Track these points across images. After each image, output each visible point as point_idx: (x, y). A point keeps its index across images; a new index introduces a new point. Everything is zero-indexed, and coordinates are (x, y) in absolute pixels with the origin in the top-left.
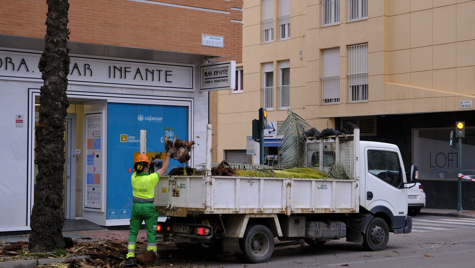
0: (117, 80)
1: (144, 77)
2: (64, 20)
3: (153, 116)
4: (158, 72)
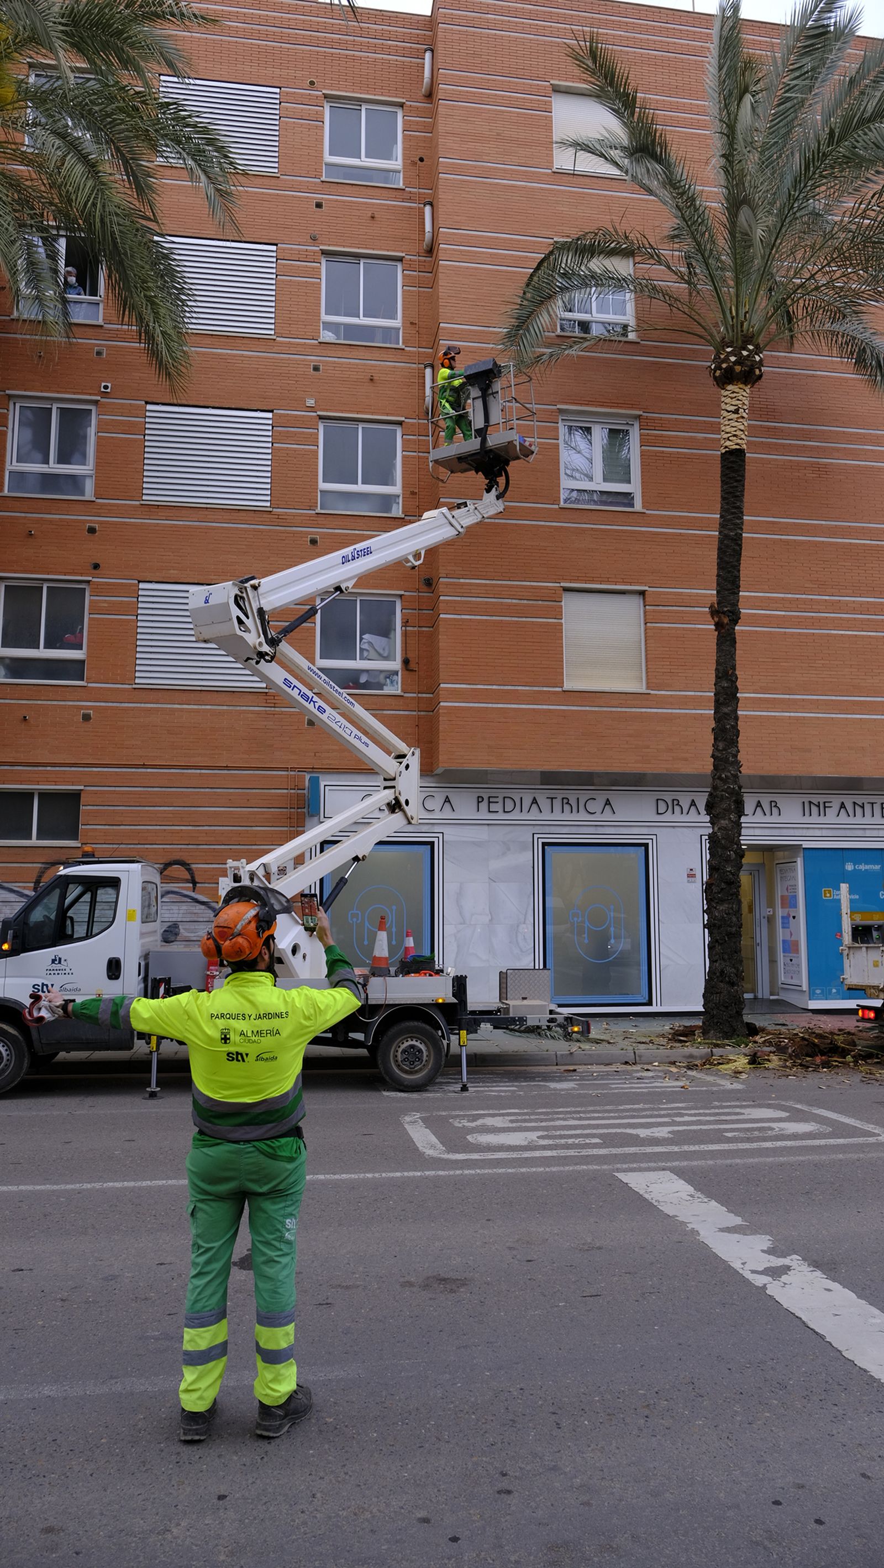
0: (815, 818)
1: (851, 813)
2: (733, 750)
3: (867, 863)
4: (870, 805)
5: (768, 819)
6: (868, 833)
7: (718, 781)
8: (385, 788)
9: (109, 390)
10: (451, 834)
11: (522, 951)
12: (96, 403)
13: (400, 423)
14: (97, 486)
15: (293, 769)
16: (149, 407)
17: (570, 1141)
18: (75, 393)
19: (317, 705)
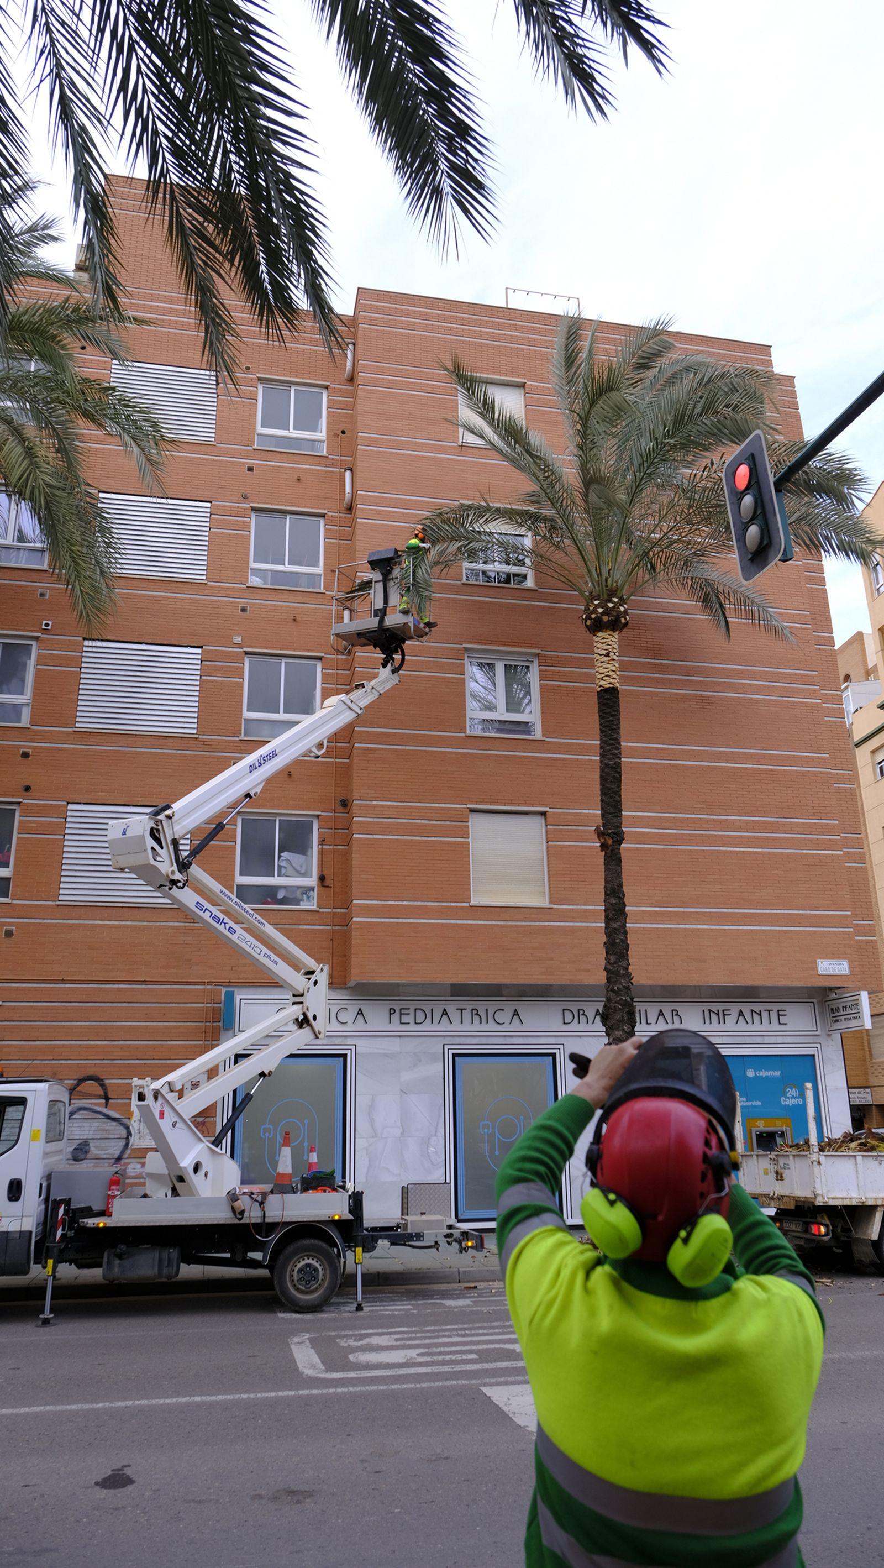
0: (715, 1026)
1: (749, 1020)
2: (624, 963)
3: (767, 1070)
4: (767, 1012)
6: (767, 1040)
7: (611, 992)
8: (294, 1004)
9: (49, 628)
10: (364, 1046)
11: (433, 1164)
12: (37, 638)
13: (320, 659)
14: (33, 714)
15: (209, 983)
16: (86, 643)
17: (448, 1357)
18: (17, 630)
19: (228, 926)
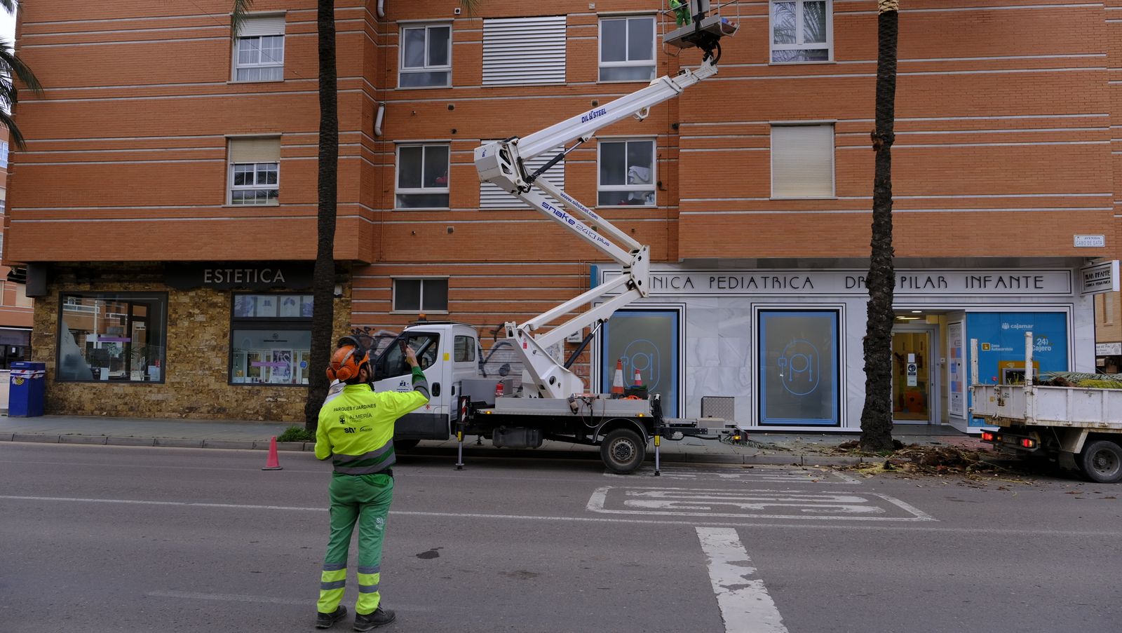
0: (976, 289)
1: (1008, 285)
2: (887, 240)
3: (1020, 324)
4: (1025, 279)
5: (936, 290)
6: (1022, 300)
7: (874, 263)
8: (624, 273)
9: (459, 13)
10: (691, 304)
11: (742, 385)
12: (452, 22)
13: (655, 14)
14: (454, 78)
15: (582, 261)
16: (485, 21)
17: (689, 508)
18: (438, 17)
19: (568, 219)
